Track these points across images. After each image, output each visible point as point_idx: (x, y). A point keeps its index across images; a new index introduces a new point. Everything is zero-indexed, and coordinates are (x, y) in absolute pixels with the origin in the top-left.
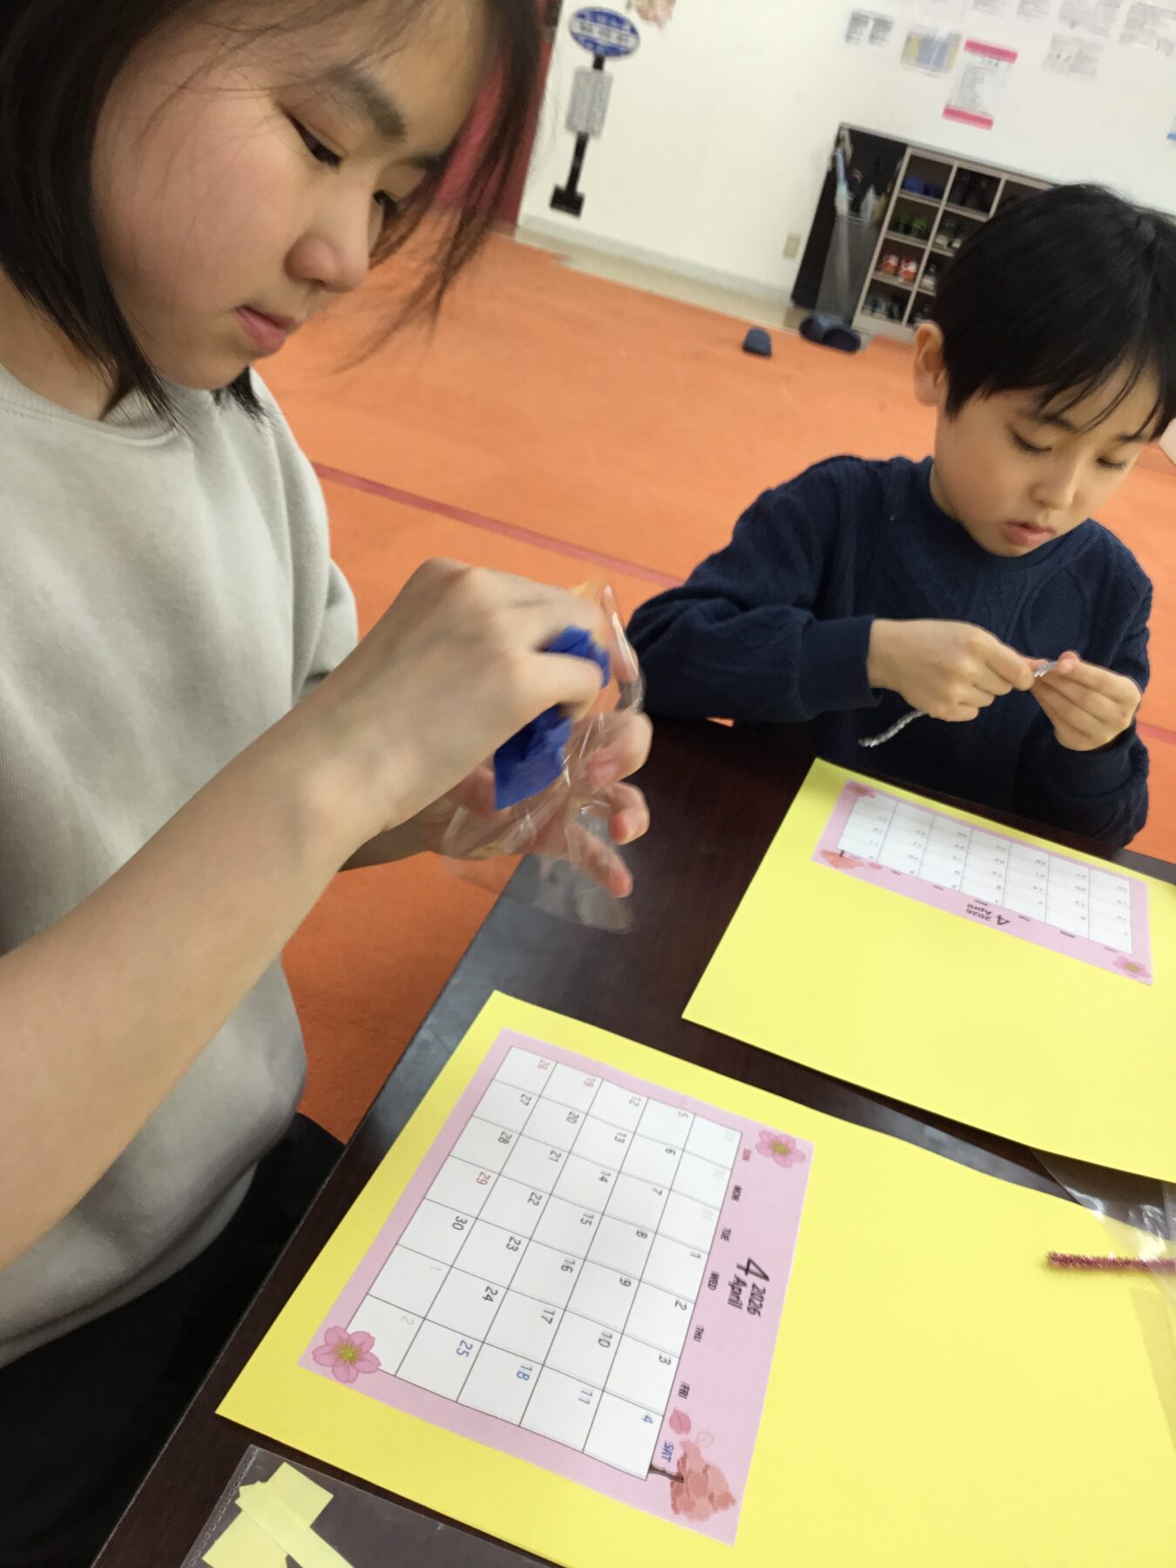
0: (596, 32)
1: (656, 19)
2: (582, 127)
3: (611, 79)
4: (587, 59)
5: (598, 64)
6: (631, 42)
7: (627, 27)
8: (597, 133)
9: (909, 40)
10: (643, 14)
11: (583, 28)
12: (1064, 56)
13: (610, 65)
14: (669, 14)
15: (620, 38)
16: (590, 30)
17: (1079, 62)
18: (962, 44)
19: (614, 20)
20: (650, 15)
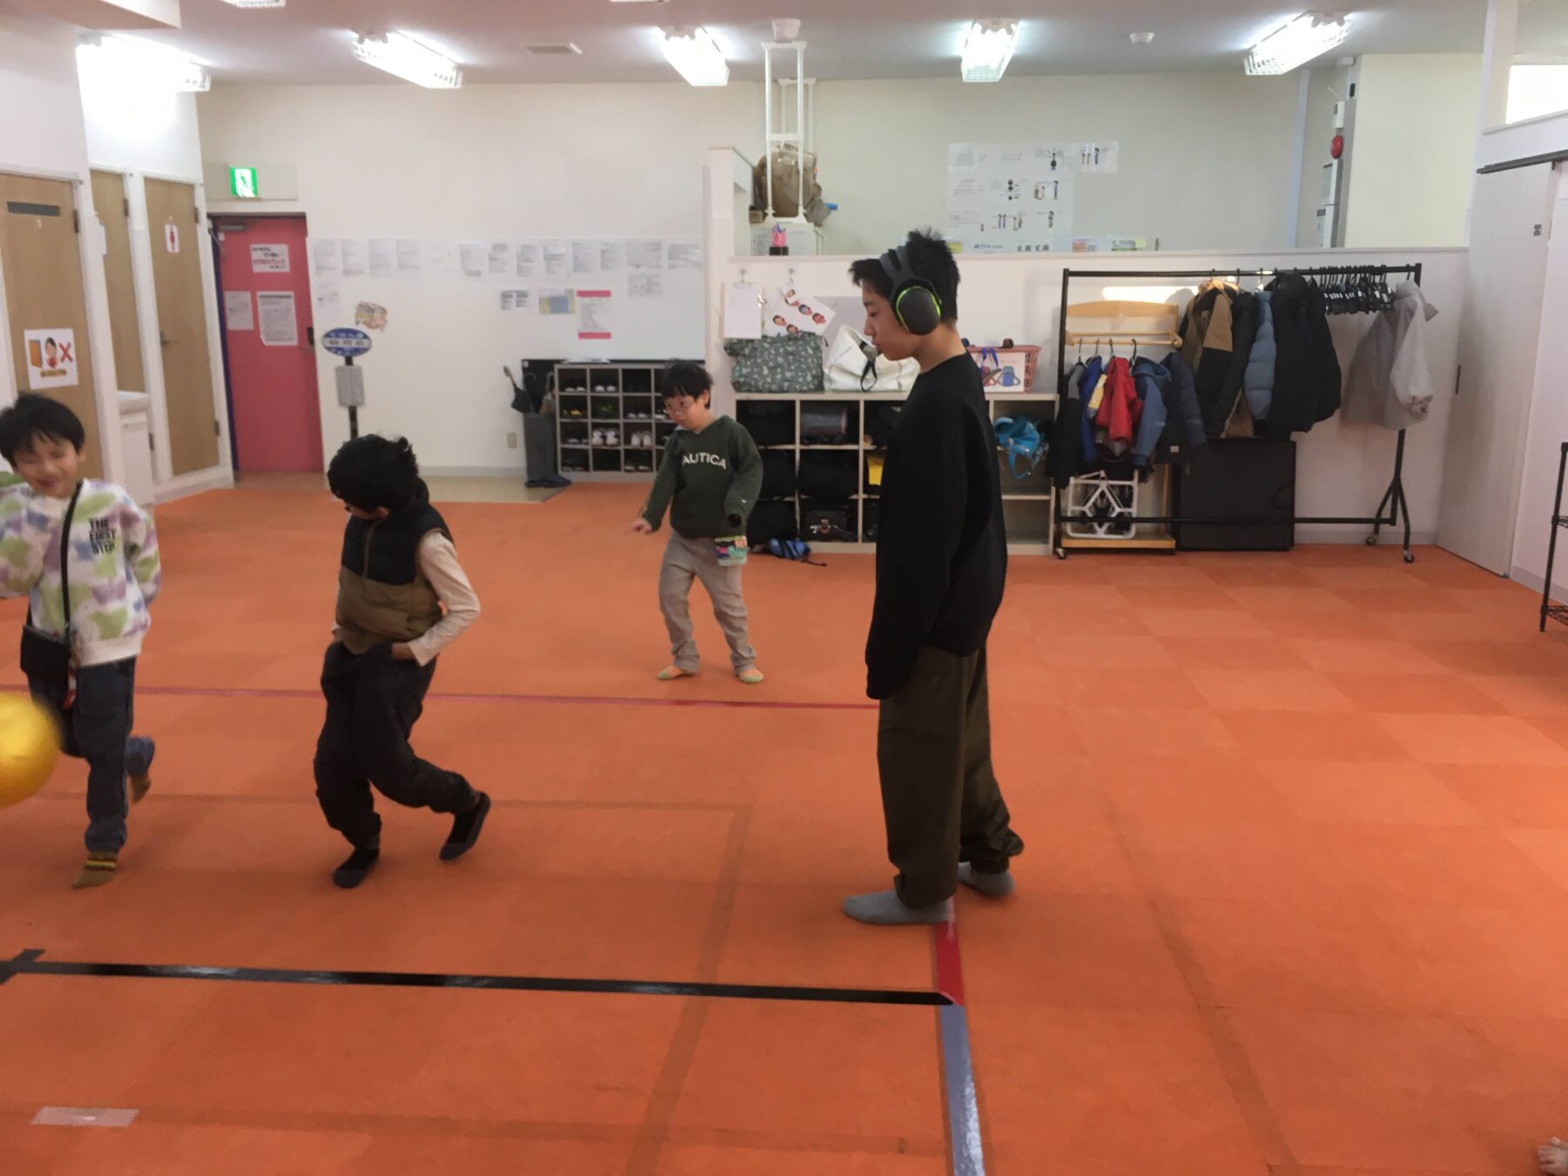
0: (341, 343)
1: (377, 326)
2: (350, 403)
3: (360, 369)
4: (341, 360)
5: (349, 361)
6: (365, 343)
7: (361, 336)
8: (362, 403)
9: (541, 300)
10: (369, 325)
11: (331, 342)
12: (639, 285)
13: (357, 360)
14: (386, 322)
15: (358, 343)
16: (337, 343)
17: (650, 288)
18: (575, 294)
19: (350, 333)
20: (373, 324)
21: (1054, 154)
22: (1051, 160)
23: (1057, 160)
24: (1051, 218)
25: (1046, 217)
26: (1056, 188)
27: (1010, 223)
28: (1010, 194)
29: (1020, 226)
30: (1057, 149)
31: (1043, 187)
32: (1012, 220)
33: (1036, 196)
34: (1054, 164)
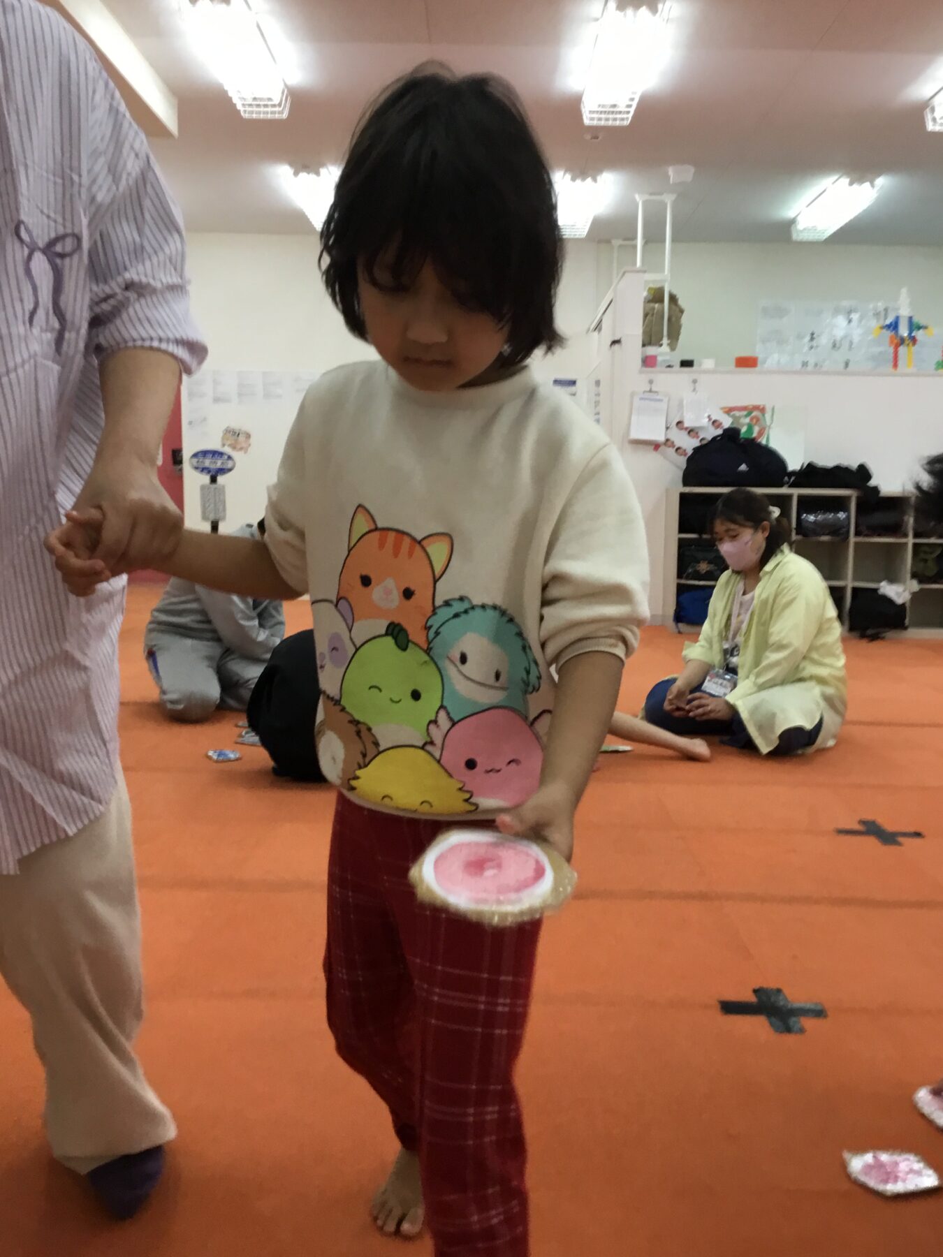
0: (207, 463)
1: (241, 449)
2: (212, 517)
3: (224, 487)
4: (206, 479)
5: (214, 480)
6: (230, 464)
7: (226, 457)
8: (224, 518)
10: (234, 447)
11: (198, 462)
13: (220, 479)
14: (249, 444)
15: (222, 463)
16: (204, 462)
19: (216, 454)
20: (238, 447)
28: (811, 344)
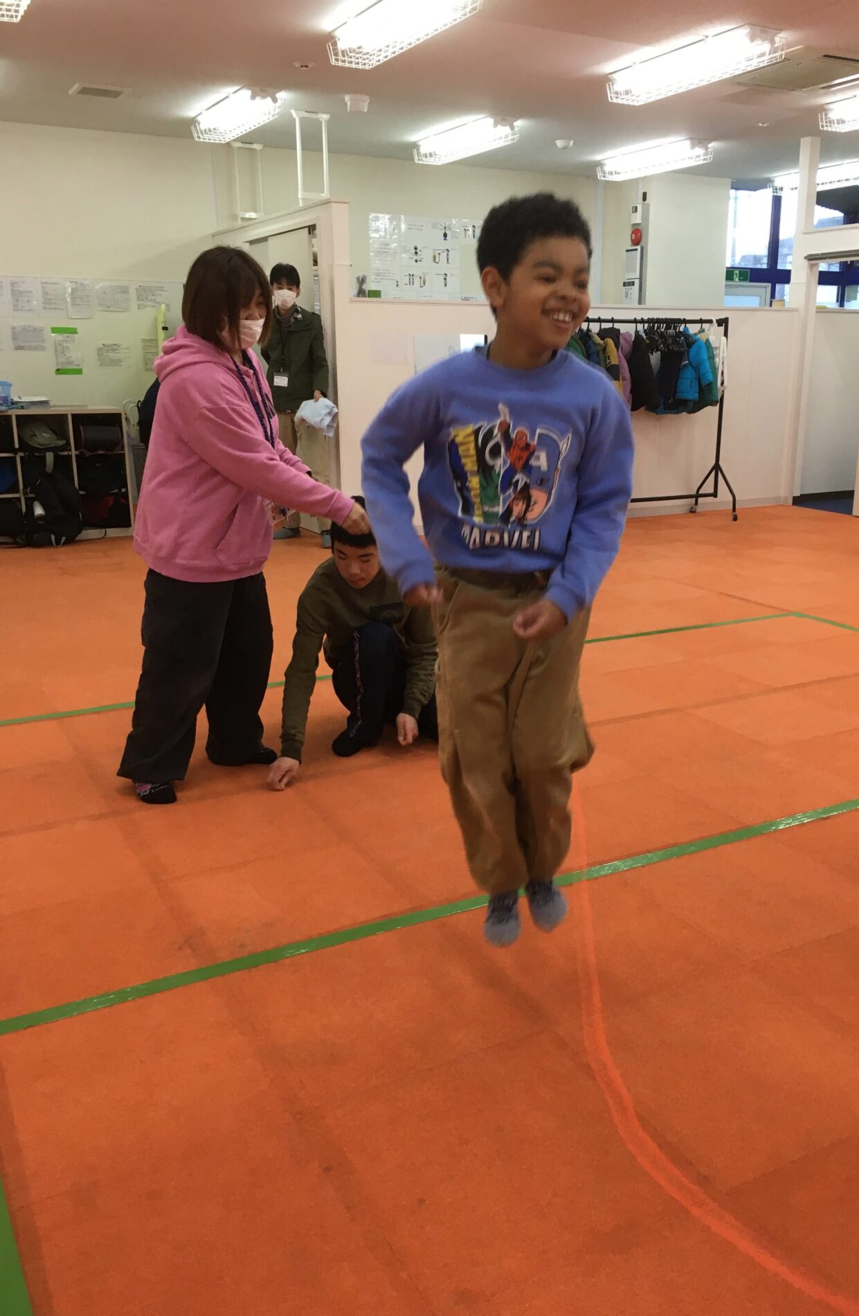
21: (445, 228)
22: (444, 232)
23: (447, 232)
24: (445, 279)
25: (443, 277)
26: (448, 255)
27: (417, 280)
28: (415, 257)
29: (424, 284)
30: (447, 224)
31: (439, 254)
32: (418, 278)
33: (435, 261)
34: (445, 235)
